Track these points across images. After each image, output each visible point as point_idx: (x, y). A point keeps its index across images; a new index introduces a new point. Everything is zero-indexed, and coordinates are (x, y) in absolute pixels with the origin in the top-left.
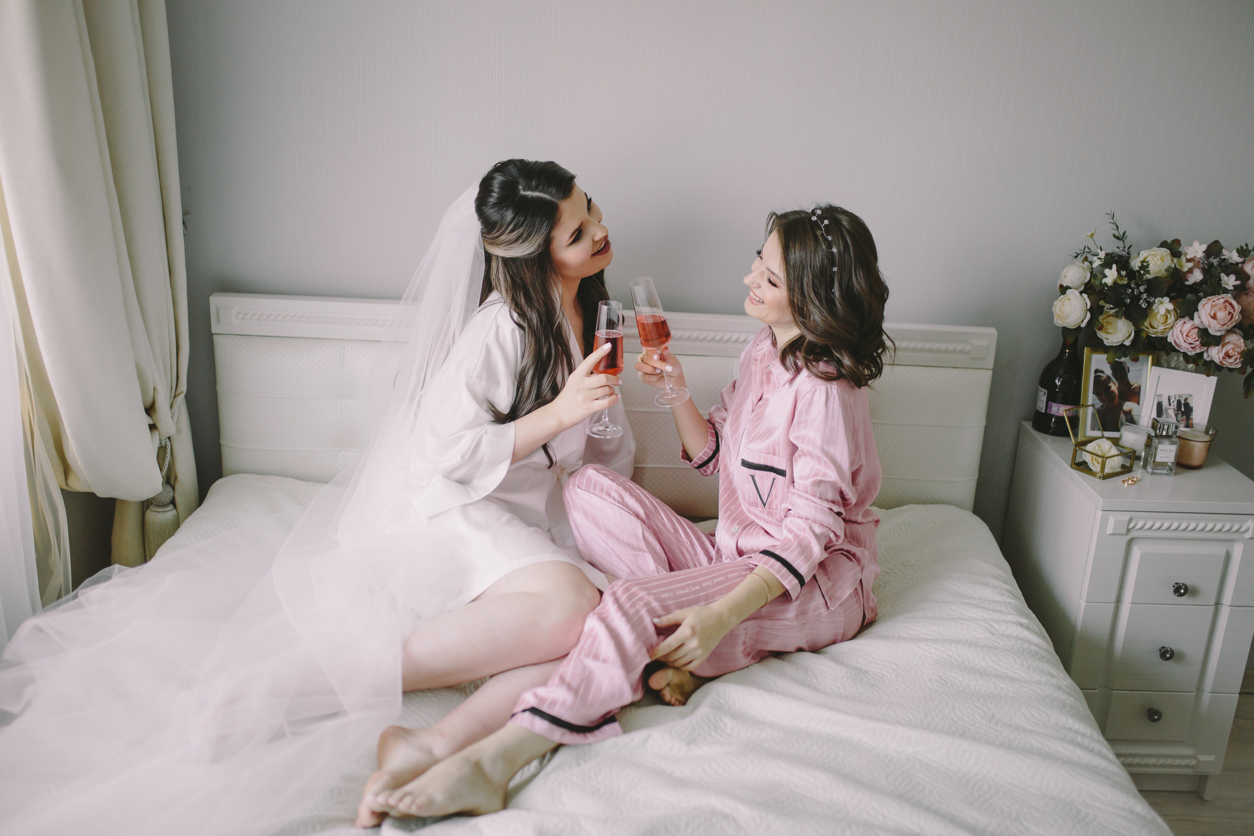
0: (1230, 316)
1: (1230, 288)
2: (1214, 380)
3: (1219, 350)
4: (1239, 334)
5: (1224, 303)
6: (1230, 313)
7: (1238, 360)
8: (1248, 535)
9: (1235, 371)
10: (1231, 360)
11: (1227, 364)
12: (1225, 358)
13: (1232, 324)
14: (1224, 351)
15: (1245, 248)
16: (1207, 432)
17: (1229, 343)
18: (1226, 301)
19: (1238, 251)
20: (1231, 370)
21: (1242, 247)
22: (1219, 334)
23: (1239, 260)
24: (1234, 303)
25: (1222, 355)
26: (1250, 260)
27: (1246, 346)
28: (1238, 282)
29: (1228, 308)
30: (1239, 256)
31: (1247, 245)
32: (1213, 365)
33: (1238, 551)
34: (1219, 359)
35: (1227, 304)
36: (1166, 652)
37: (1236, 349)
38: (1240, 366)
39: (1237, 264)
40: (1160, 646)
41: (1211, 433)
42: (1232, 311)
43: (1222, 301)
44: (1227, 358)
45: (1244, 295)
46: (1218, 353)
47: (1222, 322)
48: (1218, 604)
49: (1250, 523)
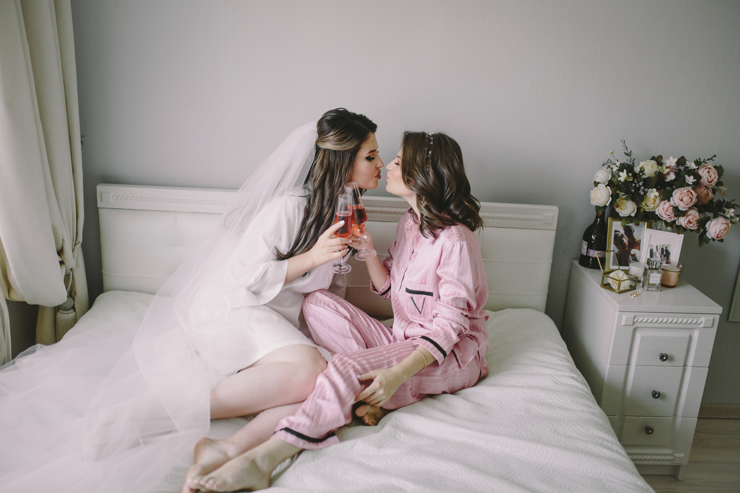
0: (691, 199)
1: (691, 183)
2: (682, 236)
3: (684, 219)
4: (696, 210)
5: (687, 192)
7: (695, 225)
8: (702, 326)
9: (694, 232)
10: (692, 225)
11: (689, 227)
12: (688, 224)
13: (692, 204)
14: (687, 220)
15: (699, 160)
16: (678, 267)
17: (690, 215)
18: (688, 191)
19: (695, 162)
20: (692, 231)
21: (697, 160)
22: (684, 210)
23: (696, 167)
24: (693, 192)
25: (686, 222)
26: (702, 168)
27: (700, 216)
28: (695, 180)
29: (689, 195)
30: (696, 165)
31: (700, 159)
32: (681, 228)
33: (696, 334)
34: (685, 224)
35: (689, 193)
36: (656, 393)
37: (694, 218)
38: (696, 228)
39: (695, 169)
40: (652, 390)
41: (680, 267)
42: (692, 196)
43: (686, 191)
44: (689, 223)
45: (699, 188)
46: (684, 221)
47: (686, 203)
48: (685, 365)
49: (703, 319)
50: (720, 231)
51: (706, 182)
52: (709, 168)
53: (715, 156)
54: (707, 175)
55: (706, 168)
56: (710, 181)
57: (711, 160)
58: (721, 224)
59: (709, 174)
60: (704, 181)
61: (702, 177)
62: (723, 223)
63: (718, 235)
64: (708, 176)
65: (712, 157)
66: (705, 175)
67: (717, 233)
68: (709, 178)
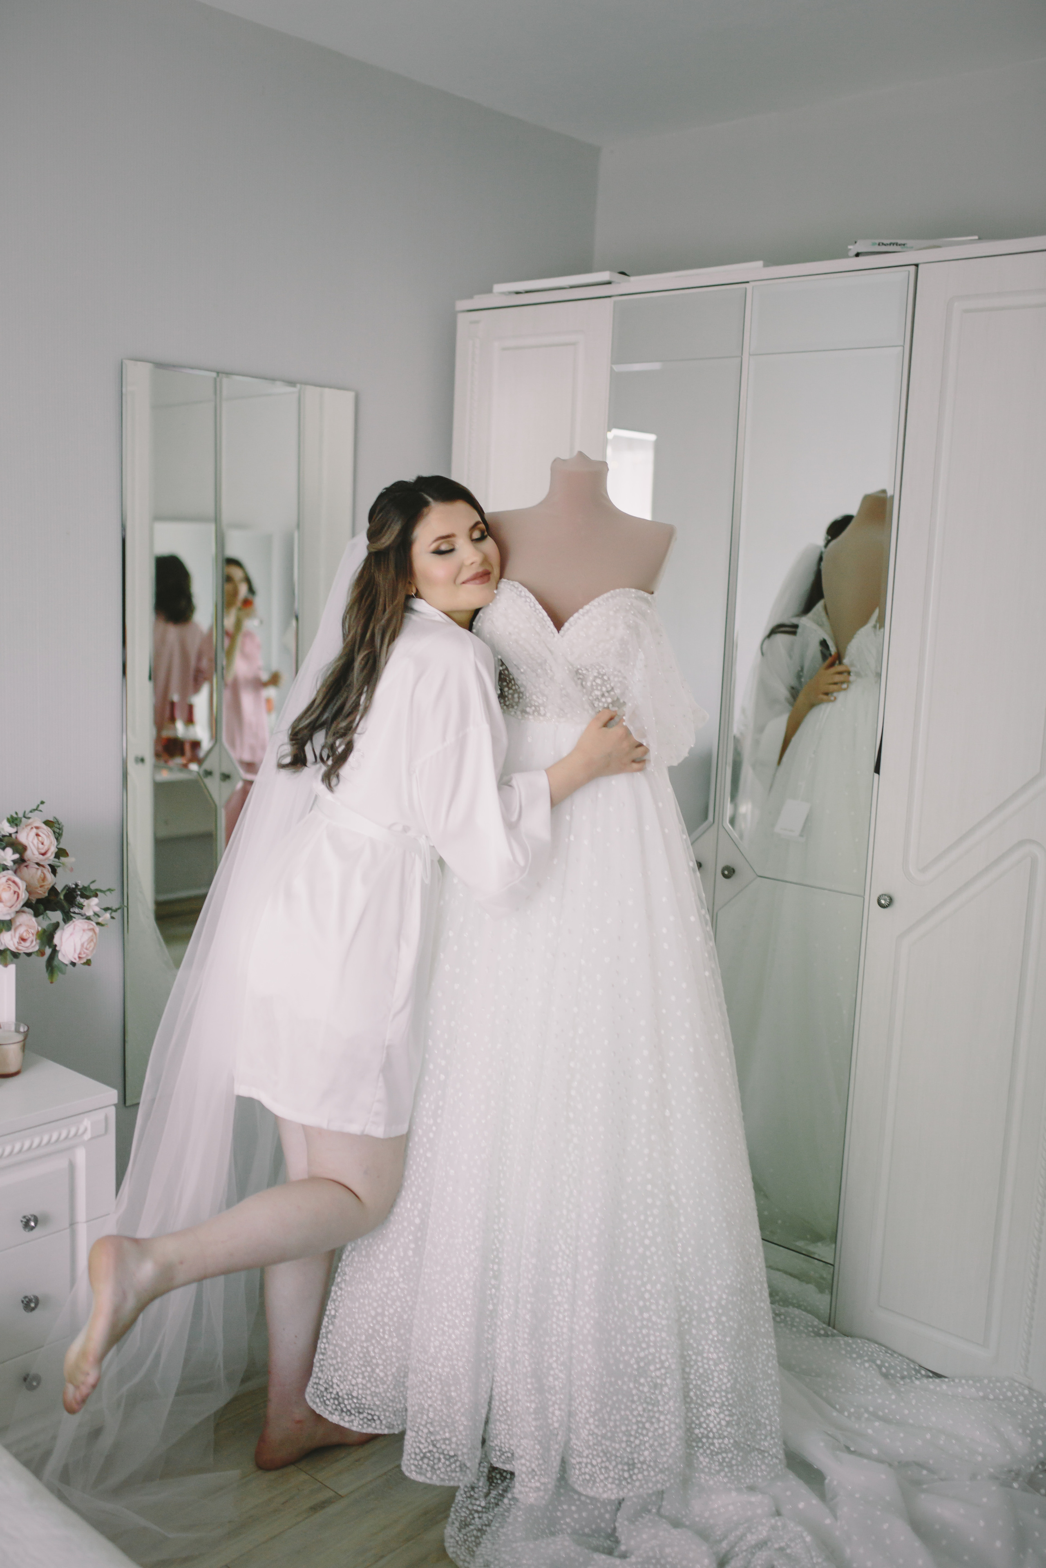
0: (16, 896)
1: (9, 864)
2: (12, 968)
3: (11, 935)
4: (29, 913)
5: (7, 881)
6: (15, 892)
7: (34, 943)
8: (87, 1137)
9: (33, 956)
10: (27, 944)
11: (23, 949)
12: (21, 943)
13: (19, 903)
14: (17, 936)
15: (15, 816)
16: (17, 1031)
17: (20, 925)
18: (9, 879)
19: (8, 820)
20: (29, 955)
21: (12, 817)
22: (8, 918)
23: (12, 830)
24: (17, 879)
25: (16, 940)
26: (23, 828)
27: (39, 924)
28: (17, 856)
29: (11, 887)
30: (11, 826)
31: (16, 813)
32: (8, 953)
33: (80, 1156)
34: (14, 944)
35: (10, 882)
36: (30, 1301)
37: (30, 930)
38: (37, 948)
39: (10, 835)
40: (21, 1297)
41: (22, 1030)
42: (17, 889)
43: (4, 879)
44: (22, 942)
45: (25, 868)
46: (12, 939)
47: (9, 904)
48: (73, 1224)
49: (87, 1123)
50: (82, 945)
51: (36, 856)
52: (37, 828)
53: (42, 803)
54: (36, 841)
55: (32, 828)
56: (43, 851)
57: (36, 811)
58: (82, 931)
59: (38, 839)
60: (34, 854)
61: (28, 848)
62: (84, 930)
63: (80, 954)
64: (38, 843)
65: (38, 806)
66: (33, 843)
67: (78, 952)
68: (41, 846)
